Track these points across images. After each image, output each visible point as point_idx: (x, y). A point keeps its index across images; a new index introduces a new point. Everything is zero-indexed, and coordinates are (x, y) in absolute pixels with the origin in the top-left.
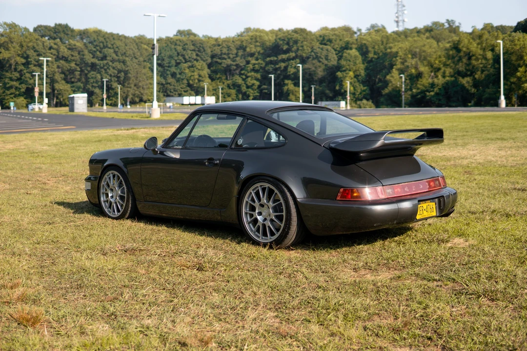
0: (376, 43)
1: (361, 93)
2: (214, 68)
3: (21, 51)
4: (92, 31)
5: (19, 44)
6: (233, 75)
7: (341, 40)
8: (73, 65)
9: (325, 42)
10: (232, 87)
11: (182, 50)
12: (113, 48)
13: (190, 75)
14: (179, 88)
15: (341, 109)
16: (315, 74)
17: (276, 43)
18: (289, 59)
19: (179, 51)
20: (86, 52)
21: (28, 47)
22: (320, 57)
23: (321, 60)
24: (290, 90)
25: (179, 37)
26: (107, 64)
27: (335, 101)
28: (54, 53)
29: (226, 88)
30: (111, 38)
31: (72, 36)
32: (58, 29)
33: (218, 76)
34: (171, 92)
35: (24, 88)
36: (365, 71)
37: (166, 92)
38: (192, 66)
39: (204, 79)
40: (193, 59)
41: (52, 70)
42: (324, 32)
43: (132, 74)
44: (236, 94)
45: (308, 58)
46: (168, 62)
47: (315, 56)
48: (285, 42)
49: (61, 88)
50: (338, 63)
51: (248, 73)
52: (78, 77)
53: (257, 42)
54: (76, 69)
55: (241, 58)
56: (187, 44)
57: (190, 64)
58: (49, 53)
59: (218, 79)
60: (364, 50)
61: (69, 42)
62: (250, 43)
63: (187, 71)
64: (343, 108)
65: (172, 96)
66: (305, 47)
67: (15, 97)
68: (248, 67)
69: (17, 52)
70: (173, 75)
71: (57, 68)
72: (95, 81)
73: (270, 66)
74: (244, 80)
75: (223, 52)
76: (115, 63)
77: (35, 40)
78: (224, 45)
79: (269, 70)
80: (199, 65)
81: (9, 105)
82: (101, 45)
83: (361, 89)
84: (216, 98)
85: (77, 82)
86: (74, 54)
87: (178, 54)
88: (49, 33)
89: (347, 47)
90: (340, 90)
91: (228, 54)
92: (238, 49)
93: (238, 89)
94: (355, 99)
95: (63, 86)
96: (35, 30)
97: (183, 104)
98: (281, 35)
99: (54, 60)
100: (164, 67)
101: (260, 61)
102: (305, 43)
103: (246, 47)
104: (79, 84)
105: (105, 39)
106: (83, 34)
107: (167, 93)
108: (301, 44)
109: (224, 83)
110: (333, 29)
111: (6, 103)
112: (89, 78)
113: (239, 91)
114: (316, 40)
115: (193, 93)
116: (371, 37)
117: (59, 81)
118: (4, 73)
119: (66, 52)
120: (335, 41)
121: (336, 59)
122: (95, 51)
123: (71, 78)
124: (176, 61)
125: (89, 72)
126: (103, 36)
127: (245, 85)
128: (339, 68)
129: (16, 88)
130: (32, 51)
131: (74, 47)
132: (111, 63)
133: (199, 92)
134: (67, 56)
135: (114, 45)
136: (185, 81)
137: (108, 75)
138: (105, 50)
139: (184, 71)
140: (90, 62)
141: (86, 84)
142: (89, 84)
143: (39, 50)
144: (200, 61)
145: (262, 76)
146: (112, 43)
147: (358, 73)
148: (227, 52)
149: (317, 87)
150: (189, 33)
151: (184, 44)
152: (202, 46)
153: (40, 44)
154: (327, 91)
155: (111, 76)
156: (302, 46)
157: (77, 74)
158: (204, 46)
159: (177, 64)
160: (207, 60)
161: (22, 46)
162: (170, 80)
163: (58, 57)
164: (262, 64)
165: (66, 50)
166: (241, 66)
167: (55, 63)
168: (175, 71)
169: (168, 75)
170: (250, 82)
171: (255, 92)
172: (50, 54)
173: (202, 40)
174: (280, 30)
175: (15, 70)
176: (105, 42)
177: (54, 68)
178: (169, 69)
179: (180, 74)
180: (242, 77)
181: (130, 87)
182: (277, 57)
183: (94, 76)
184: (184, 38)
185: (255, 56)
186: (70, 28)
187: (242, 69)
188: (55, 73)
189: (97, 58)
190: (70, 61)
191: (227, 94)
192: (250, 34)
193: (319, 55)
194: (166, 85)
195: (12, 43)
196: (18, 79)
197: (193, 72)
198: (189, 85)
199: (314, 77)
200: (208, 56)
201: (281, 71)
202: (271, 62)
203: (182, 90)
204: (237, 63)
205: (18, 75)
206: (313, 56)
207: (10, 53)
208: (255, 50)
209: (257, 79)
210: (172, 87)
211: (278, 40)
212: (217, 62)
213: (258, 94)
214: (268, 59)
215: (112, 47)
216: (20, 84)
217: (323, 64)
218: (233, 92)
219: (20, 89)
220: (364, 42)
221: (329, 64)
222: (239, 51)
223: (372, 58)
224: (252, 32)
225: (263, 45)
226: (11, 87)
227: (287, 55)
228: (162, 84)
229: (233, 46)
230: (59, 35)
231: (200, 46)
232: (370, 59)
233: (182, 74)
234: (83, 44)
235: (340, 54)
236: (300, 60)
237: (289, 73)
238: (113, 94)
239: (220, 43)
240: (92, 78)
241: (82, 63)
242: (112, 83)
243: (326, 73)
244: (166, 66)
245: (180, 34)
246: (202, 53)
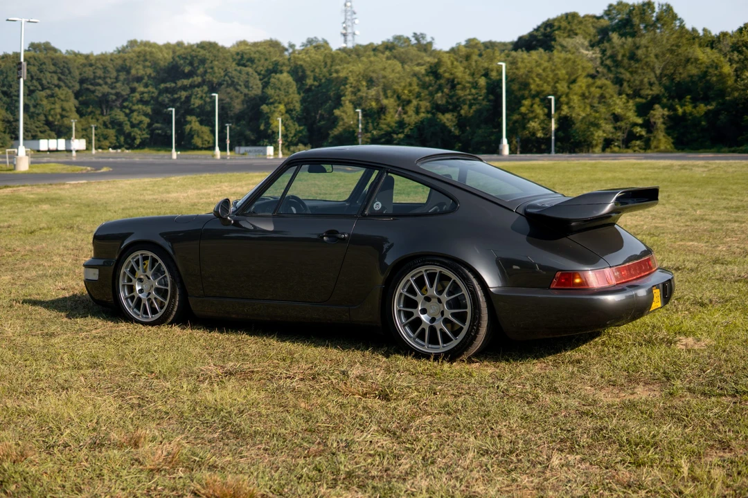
0: (316, 65)
1: (295, 135)
2: (84, 98)
6: (112, 109)
7: (266, 60)
9: (244, 62)
10: (109, 126)
11: (38, 72)
13: (48, 108)
14: (33, 127)
15: (268, 157)
16: (230, 107)
17: (174, 63)
18: (192, 86)
19: (33, 74)
22: (238, 84)
23: (239, 87)
24: (195, 130)
25: (33, 53)
27: (260, 145)
29: (102, 127)
33: (89, 110)
36: (301, 105)
37: (13, 133)
38: (52, 96)
39: (69, 114)
40: (53, 85)
42: (242, 48)
44: (116, 136)
45: (220, 84)
46: (16, 89)
47: (230, 82)
48: (188, 61)
50: (263, 92)
51: (134, 105)
53: (146, 60)
55: (123, 84)
56: (44, 63)
57: (49, 92)
59: (90, 113)
60: (300, 74)
62: (137, 63)
63: (45, 102)
64: (270, 156)
66: (216, 69)
68: (133, 97)
70: (25, 108)
73: (165, 95)
74: (127, 115)
75: (98, 75)
78: (99, 65)
79: (164, 101)
83: (296, 129)
84: (87, 142)
87: (32, 78)
89: (275, 69)
90: (266, 130)
91: (105, 78)
92: (118, 71)
93: (118, 128)
94: (287, 144)
97: (39, 151)
98: (180, 52)
100: (11, 97)
101: (151, 89)
102: (216, 63)
103: (130, 68)
107: (16, 135)
108: (210, 65)
109: (98, 120)
110: (255, 44)
113: (120, 131)
114: (231, 60)
115: (53, 134)
116: (310, 57)
120: (259, 61)
121: (260, 86)
124: (29, 87)
127: (128, 123)
128: (264, 99)
133: (62, 132)
136: (42, 118)
139: (40, 102)
144: (64, 88)
145: (153, 110)
147: (291, 106)
148: (102, 75)
149: (233, 126)
150: (47, 47)
151: (40, 62)
152: (66, 66)
154: (248, 133)
156: (212, 68)
158: (70, 66)
159: (31, 92)
160: (73, 86)
164: (153, 93)
166: (122, 96)
168: (27, 102)
169: (16, 108)
170: (136, 119)
171: (144, 132)
173: (66, 58)
174: (180, 44)
179: (35, 106)
180: (124, 112)
182: (176, 83)
184: (41, 55)
185: (144, 81)
187: (125, 100)
191: (102, 135)
192: (137, 49)
193: (236, 80)
194: (14, 123)
197: (54, 103)
198: (48, 123)
199: (229, 112)
200: (75, 81)
201: (181, 103)
202: (167, 90)
203: (38, 130)
204: (118, 91)
206: (227, 81)
208: (144, 73)
209: (146, 115)
211: (177, 59)
212: (88, 89)
213: (148, 136)
214: (162, 86)
217: (241, 93)
218: (112, 132)
220: (299, 63)
221: (250, 93)
222: (121, 73)
223: (311, 85)
224: (138, 46)
225: (155, 65)
227: (191, 80)
228: (9, 122)
229: (112, 66)
231: (64, 67)
232: (308, 87)
233: (38, 106)
235: (266, 80)
236: (209, 87)
237: (192, 106)
239: (93, 62)
243: (245, 106)
244: (15, 96)
245: (34, 49)
246: (67, 76)
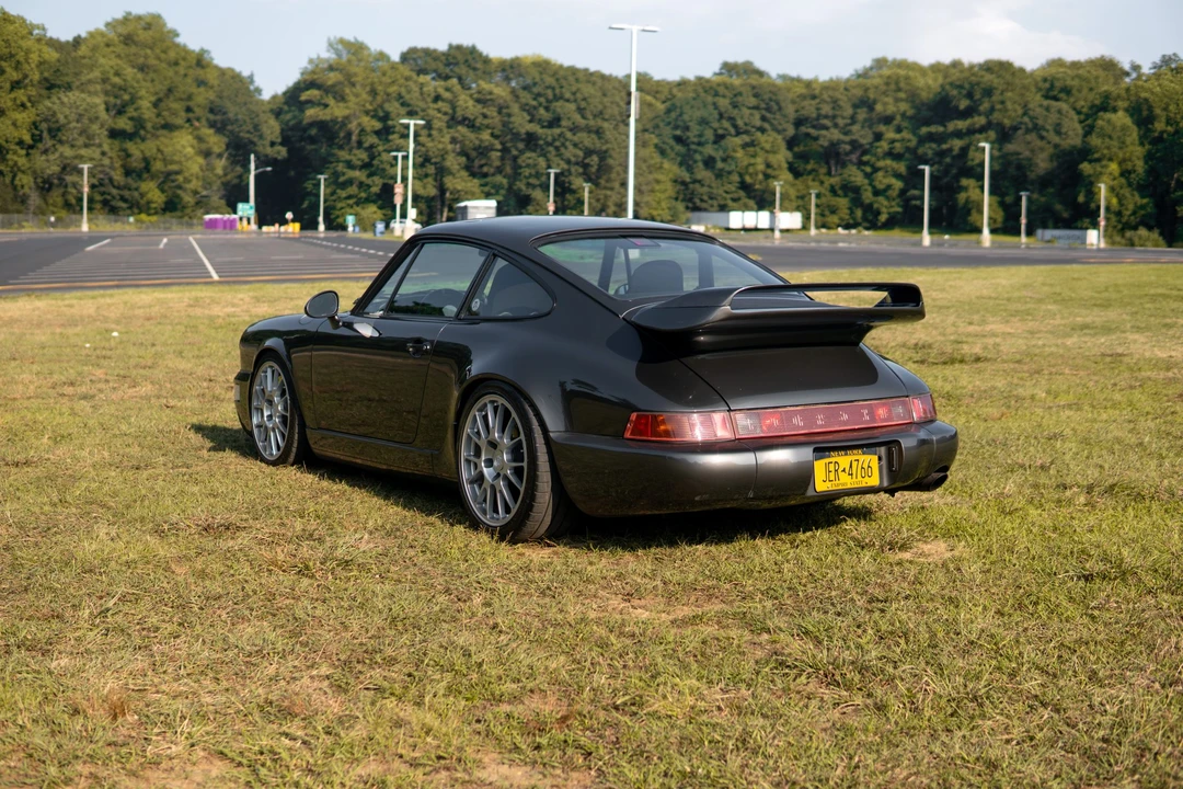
0: (1171, 99)
1: (1134, 213)
2: (802, 148)
3: (371, 104)
4: (529, 61)
5: (368, 89)
6: (844, 165)
7: (1091, 89)
8: (486, 136)
9: (1055, 93)
10: (840, 192)
11: (730, 107)
12: (575, 101)
13: (745, 163)
14: (721, 191)
15: (1088, 247)
16: (1031, 165)
17: (943, 93)
18: (971, 132)
19: (723, 110)
20: (515, 108)
21: (388, 95)
22: (1043, 128)
23: (1044, 134)
24: (973, 202)
25: (725, 78)
26: (561, 135)
27: (1076, 228)
28: (444, 109)
29: (827, 193)
30: (571, 79)
31: (484, 72)
32: (454, 58)
33: (809, 167)
34: (702, 200)
35: (377, 185)
36: (1146, 163)
37: (690, 200)
38: (752, 144)
39: (776, 173)
40: (753, 127)
41: (441, 146)
42: (1053, 70)
43: (615, 159)
44: (850, 209)
45: (1015, 129)
46: (697, 133)
47: (1030, 126)
48: (964, 92)
49: (459, 188)
50: (1084, 142)
51: (878, 160)
52: (497, 163)
53: (899, 90)
54: (493, 145)
55: (863, 127)
56: (740, 94)
57: (746, 138)
58: (435, 109)
59: (810, 173)
60: (1145, 113)
61: (478, 85)
62: (885, 93)
63: (740, 154)
64: (1092, 245)
65: (705, 210)
66: (1009, 105)
67: (357, 204)
68: (877, 147)
69: (364, 106)
70: (709, 163)
71: (451, 143)
72: (533, 172)
73: (927, 145)
74: (867, 176)
75: (823, 112)
76: (579, 135)
77: (402, 81)
78: (825, 96)
79: (926, 154)
80: (766, 141)
81: (345, 220)
82: (549, 93)
83: (1136, 203)
84: (803, 216)
85: (493, 175)
86: (489, 113)
87: (721, 116)
88: (433, 65)
89: (1105, 105)
90: (1087, 203)
91: (834, 117)
92: (855, 106)
93: (853, 196)
94: (1120, 226)
95: (463, 184)
96: (405, 57)
97: (728, 229)
98: (955, 75)
99: (444, 124)
100: (688, 145)
101: (905, 134)
102: (1010, 94)
103: (875, 102)
104: (499, 179)
105: (557, 80)
106: (510, 68)
107: (694, 203)
108: (1000, 98)
109: (822, 183)
110: (1075, 65)
111: (338, 217)
112: (521, 167)
113: (857, 201)
114: (1033, 89)
115: (752, 203)
116: (1160, 85)
117: (454, 171)
118: (336, 151)
119: (471, 108)
120: (1080, 91)
121: (1080, 131)
122: (535, 108)
123: (482, 166)
124: (715, 130)
125: (522, 152)
126: (555, 74)
127: (870, 188)
128: (1085, 153)
129: (361, 185)
130: (397, 105)
131: (489, 97)
132: (569, 135)
133: (763, 202)
134: (472, 117)
135: (578, 95)
136: (736, 178)
137: (562, 159)
138: (558, 106)
139: (732, 154)
140: (523, 131)
141: (515, 180)
142: (521, 181)
143: (411, 102)
144: (770, 132)
145: (909, 168)
146: (574, 89)
147: (1129, 166)
148: (830, 113)
149: (1035, 196)
150: (748, 70)
151: (734, 92)
152: (774, 98)
153: (415, 89)
154: (1058, 207)
155: (568, 162)
156: (1003, 102)
157: (493, 157)
158: (781, 98)
159: (719, 138)
160: (785, 130)
161: (374, 93)
162: (702, 173)
163: (453, 118)
164: (909, 141)
165: (471, 103)
166: (861, 146)
167: (445, 131)
168: (713, 153)
169: (695, 162)
170: (880, 182)
171: (893, 203)
172: (436, 112)
173: (774, 85)
174: (956, 64)
175: (360, 143)
176: (557, 86)
177: (443, 143)
178: (700, 148)
179: (724, 160)
180: (863, 171)
181: (612, 189)
182: (945, 126)
183: (531, 161)
184: (736, 81)
185: (895, 122)
186: (480, 55)
187: (865, 152)
188: (447, 153)
189: (540, 121)
190: (479, 129)
191: (829, 206)
192: (886, 72)
193: (1040, 122)
194: (691, 186)
195: (353, 85)
196: (365, 166)
197: (754, 156)
198: (744, 186)
199: (1028, 173)
200: (788, 122)
201: (954, 157)
202: (931, 137)
203: (728, 196)
204: (854, 137)
205: (364, 156)
206: (1026, 124)
207: (347, 108)
208: (895, 109)
209: (898, 176)
210: (705, 189)
211: (948, 87)
212: (808, 135)
213: (900, 210)
214: (924, 130)
215: (572, 98)
216: (370, 175)
217: (1049, 143)
218: (843, 203)
219: (369, 186)
220: (1143, 95)
221: (1062, 143)
222: (859, 111)
223: (1162, 132)
224: (890, 67)
225: (913, 97)
226: (350, 182)
227: (969, 121)
228: (684, 183)
229: (845, 99)
230: (456, 69)
231: (771, 100)
232: (1156, 134)
233: (729, 161)
234: (509, 90)
235: (1089, 122)
236: (997, 133)
237: (970, 163)
238: (573, 202)
239: (817, 92)
240: (528, 166)
241: (507, 133)
242: (572, 178)
243: (1055, 164)
244: (693, 143)
245: (729, 71)
246: (774, 113)
